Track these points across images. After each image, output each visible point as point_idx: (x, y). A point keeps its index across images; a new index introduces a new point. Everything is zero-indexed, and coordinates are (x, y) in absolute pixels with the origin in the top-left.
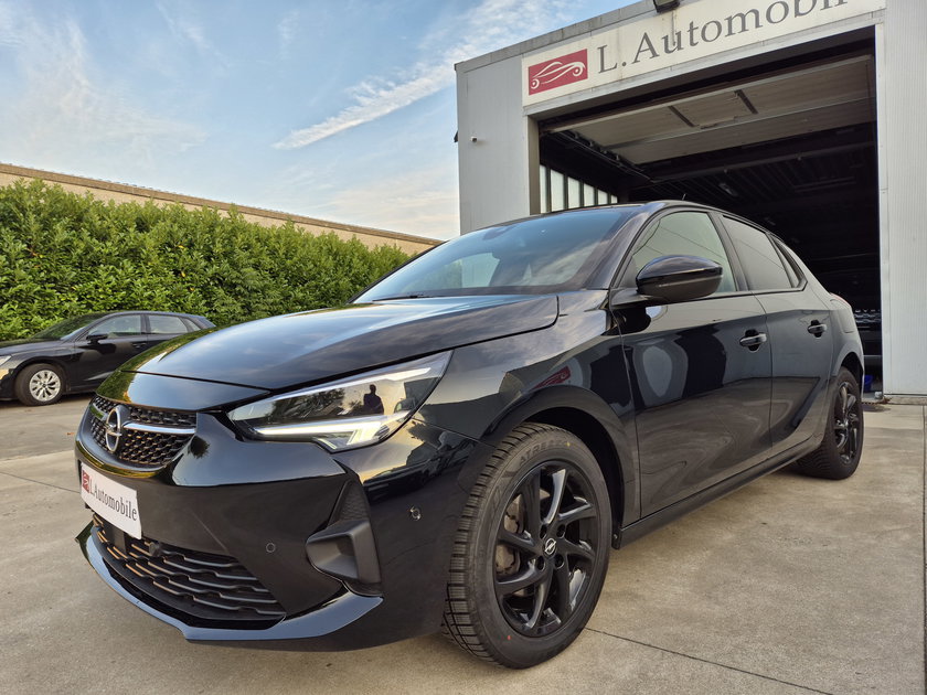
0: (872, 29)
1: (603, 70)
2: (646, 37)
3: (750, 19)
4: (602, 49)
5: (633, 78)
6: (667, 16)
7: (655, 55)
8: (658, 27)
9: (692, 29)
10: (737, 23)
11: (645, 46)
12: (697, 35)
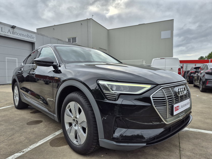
0: (34, 43)
1: (2, 31)
2: (9, 30)
3: (23, 35)
4: (2, 28)
5: (7, 35)
6: (13, 29)
7: (11, 33)
8: (11, 30)
9: (16, 33)
10: (21, 35)
11: (9, 31)
12: (17, 34)
